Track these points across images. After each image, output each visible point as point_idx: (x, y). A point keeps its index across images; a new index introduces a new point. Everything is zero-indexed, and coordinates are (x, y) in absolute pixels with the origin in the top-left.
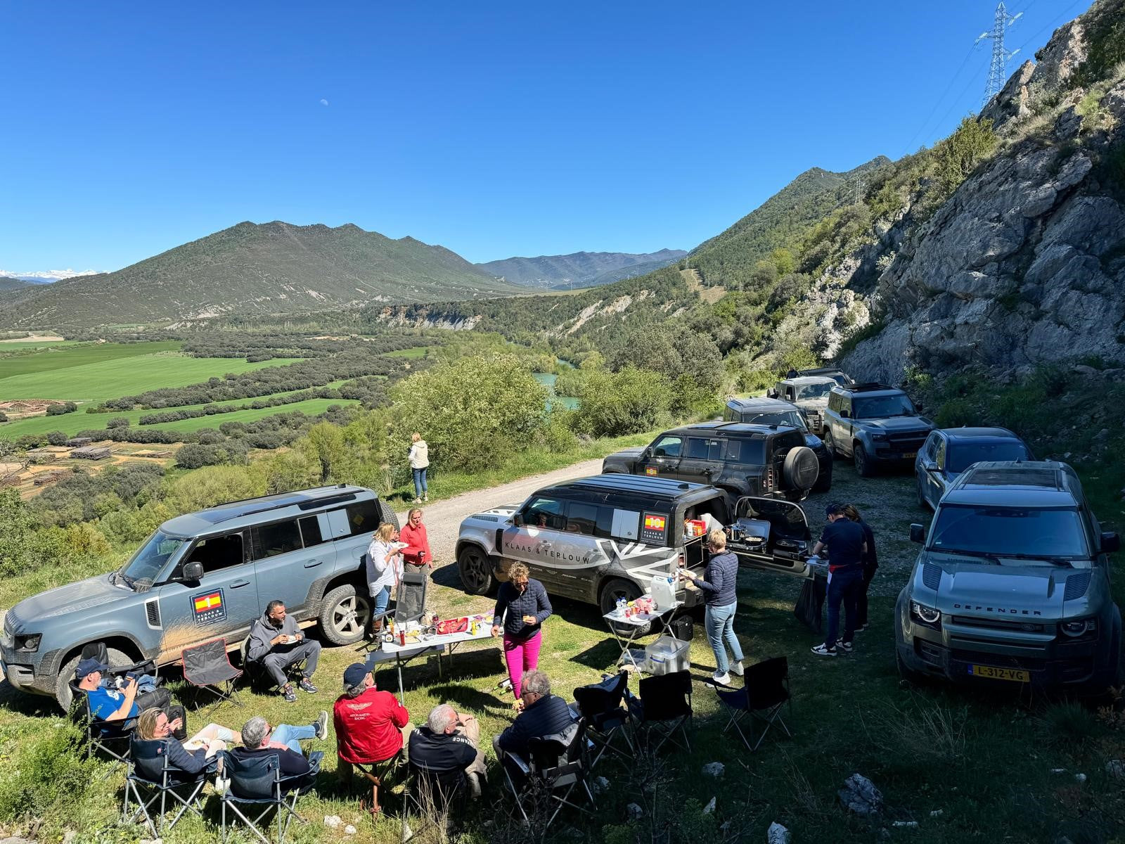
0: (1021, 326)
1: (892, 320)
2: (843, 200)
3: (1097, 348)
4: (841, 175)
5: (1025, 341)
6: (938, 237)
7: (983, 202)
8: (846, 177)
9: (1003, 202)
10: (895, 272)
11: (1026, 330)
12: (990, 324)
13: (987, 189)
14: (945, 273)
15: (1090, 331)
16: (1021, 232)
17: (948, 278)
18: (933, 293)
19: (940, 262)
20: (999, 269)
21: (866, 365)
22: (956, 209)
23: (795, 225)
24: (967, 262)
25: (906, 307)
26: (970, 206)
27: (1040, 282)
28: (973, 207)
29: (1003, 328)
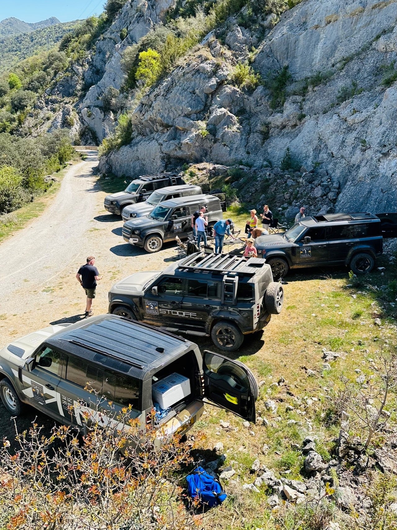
0: (209, 146)
1: (137, 136)
2: (35, 41)
3: (240, 156)
4: (30, 25)
5: (211, 152)
6: (166, 97)
7: (186, 83)
8: (33, 27)
9: (195, 84)
10: (141, 112)
11: (211, 147)
12: (197, 144)
13: (187, 76)
14: (172, 117)
15: (236, 149)
16: (204, 100)
17: (174, 119)
18: (167, 126)
19: (169, 111)
20: (197, 117)
21: (130, 160)
22: (173, 84)
23: (6, 54)
24: (182, 112)
25: (146, 130)
26: (180, 83)
27: (214, 125)
28: (181, 84)
29: (202, 146)
